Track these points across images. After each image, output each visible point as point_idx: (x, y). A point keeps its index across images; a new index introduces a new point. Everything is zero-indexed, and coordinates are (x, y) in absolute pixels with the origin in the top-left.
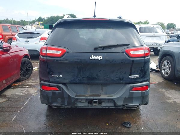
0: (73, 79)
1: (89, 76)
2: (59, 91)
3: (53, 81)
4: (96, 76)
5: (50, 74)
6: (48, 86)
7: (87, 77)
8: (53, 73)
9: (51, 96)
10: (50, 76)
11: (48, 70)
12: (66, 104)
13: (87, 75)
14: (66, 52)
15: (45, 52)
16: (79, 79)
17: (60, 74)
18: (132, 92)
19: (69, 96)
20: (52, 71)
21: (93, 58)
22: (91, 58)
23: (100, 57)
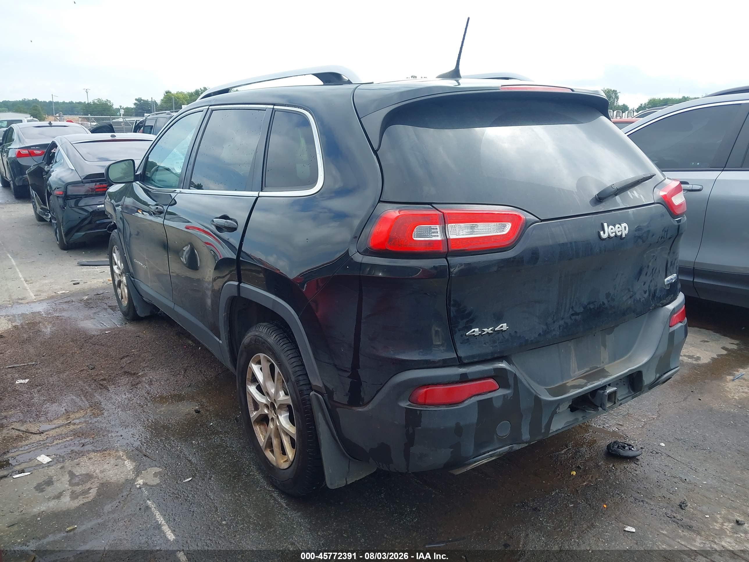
0: (545, 327)
1: (589, 303)
2: (501, 392)
3: (473, 357)
4: (606, 302)
5: (460, 327)
6: (457, 383)
7: (585, 307)
8: (472, 321)
9: (475, 421)
10: (457, 337)
11: (448, 311)
12: (526, 436)
13: (585, 301)
14: (527, 224)
15: (439, 237)
16: (561, 322)
17: (499, 320)
18: (672, 329)
19: (537, 400)
20: (470, 314)
21: (609, 231)
22: (604, 236)
23: (624, 225)
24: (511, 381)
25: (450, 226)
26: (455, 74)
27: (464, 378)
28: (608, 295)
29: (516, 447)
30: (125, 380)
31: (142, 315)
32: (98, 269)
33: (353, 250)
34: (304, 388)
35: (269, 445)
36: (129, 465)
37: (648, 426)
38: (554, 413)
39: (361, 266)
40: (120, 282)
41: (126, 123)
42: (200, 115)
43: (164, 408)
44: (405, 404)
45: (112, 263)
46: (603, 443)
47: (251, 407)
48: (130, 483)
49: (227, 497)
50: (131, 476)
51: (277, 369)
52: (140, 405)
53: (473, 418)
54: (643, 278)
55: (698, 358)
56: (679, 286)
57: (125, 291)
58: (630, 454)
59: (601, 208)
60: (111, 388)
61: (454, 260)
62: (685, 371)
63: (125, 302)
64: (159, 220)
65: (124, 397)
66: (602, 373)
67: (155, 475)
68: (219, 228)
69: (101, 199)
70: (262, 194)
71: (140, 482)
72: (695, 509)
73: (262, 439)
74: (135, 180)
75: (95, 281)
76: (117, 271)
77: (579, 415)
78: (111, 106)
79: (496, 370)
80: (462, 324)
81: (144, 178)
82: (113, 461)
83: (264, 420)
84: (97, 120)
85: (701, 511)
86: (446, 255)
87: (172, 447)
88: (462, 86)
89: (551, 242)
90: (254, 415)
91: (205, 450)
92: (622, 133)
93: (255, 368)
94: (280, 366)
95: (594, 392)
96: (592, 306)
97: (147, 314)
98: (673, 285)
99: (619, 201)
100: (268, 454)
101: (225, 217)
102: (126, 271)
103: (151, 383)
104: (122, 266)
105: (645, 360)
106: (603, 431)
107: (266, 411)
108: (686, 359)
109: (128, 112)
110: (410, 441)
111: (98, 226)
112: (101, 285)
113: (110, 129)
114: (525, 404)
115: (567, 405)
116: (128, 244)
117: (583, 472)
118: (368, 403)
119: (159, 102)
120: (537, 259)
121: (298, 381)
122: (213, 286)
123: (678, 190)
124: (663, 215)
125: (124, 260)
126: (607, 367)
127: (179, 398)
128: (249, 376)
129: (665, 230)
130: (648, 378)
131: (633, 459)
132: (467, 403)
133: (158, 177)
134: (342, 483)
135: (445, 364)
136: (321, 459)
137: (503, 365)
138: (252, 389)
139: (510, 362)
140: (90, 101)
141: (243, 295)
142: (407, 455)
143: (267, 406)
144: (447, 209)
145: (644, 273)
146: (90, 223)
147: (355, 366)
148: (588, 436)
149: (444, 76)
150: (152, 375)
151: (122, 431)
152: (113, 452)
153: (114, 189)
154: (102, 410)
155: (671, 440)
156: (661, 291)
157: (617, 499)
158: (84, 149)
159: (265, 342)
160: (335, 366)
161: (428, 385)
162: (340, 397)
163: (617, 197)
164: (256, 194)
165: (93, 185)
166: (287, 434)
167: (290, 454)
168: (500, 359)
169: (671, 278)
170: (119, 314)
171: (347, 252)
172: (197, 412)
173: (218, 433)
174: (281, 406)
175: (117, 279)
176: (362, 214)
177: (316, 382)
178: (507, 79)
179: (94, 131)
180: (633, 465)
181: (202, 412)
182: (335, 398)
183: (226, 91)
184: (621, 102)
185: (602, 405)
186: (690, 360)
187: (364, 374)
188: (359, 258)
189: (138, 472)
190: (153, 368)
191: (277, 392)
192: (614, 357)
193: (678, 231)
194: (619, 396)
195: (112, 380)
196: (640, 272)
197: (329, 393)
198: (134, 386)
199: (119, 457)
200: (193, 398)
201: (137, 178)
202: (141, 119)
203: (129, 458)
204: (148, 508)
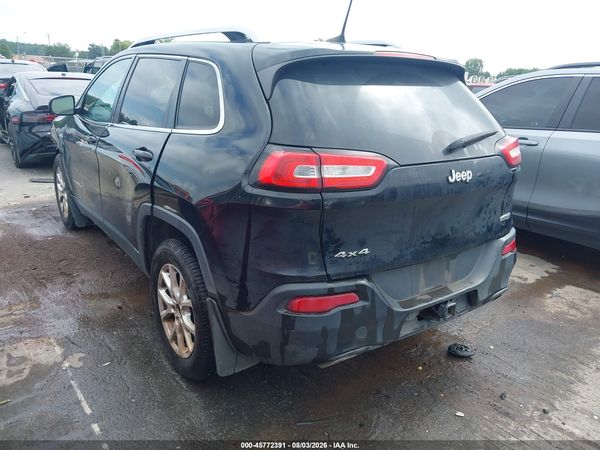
0: (399, 253)
1: (437, 234)
2: (361, 304)
3: (340, 274)
4: (450, 234)
5: (330, 251)
6: (325, 295)
7: (433, 238)
8: (341, 245)
9: (338, 326)
10: (327, 258)
11: (321, 238)
12: (380, 339)
13: (433, 232)
14: (388, 168)
15: (315, 176)
16: (413, 249)
17: (362, 245)
18: (504, 257)
19: (390, 311)
20: (338, 240)
21: (456, 177)
22: (451, 180)
23: (469, 172)
24: (370, 295)
25: (325, 167)
26: (341, 39)
27: (331, 292)
28: (452, 228)
29: (371, 348)
30: (61, 279)
31: (80, 226)
32: (47, 185)
33: (245, 183)
34: (203, 294)
35: (175, 338)
36: (58, 350)
37: (482, 332)
38: (404, 321)
39: (251, 196)
40: (62, 197)
41: (79, 64)
42: (130, 62)
43: (92, 304)
44: (282, 311)
45: (56, 182)
46: (446, 345)
47: (161, 307)
48: (58, 365)
49: (138, 379)
50: (59, 359)
51: (181, 278)
52: (72, 301)
53: (337, 324)
54: (482, 215)
55: (526, 279)
56: (512, 222)
57: (65, 205)
58: (466, 354)
59: (450, 157)
60: (49, 286)
61: (326, 195)
62: (515, 289)
63: (66, 215)
64: (93, 147)
65: (59, 293)
66: (446, 290)
67: (80, 359)
68: (139, 158)
69: (48, 128)
70: (174, 131)
71: (66, 364)
72: (512, 399)
73: (169, 333)
74: (75, 113)
75: (43, 195)
76: (60, 188)
77: (425, 324)
78: (69, 50)
79: (358, 286)
80: (332, 248)
81: (81, 112)
82: (45, 347)
83: (171, 318)
84: (56, 60)
85: (517, 402)
86: (320, 191)
87: (96, 336)
88: (346, 49)
89: (407, 184)
90: (163, 313)
91: (123, 340)
92: (475, 97)
93: (165, 276)
94: (184, 276)
95: (437, 306)
96: (439, 237)
97: (84, 225)
98: (507, 222)
99: (467, 152)
100: (174, 346)
101: (143, 149)
102: (66, 188)
103: (83, 282)
104: (64, 185)
105: (481, 281)
106: (447, 334)
107: (173, 311)
108: (516, 279)
109: (82, 55)
110: (285, 341)
111: (47, 150)
112: (47, 199)
113: (63, 68)
114: (380, 313)
115: (415, 315)
116: (68, 167)
117: (428, 367)
118: (253, 309)
119: (109, 48)
120: (395, 197)
121: (197, 288)
122: (133, 205)
123: (516, 144)
124: (501, 165)
125: (65, 180)
126: (450, 286)
127: (106, 296)
128: (160, 282)
129: (503, 178)
130: (482, 296)
131: (468, 358)
132: (333, 312)
133: (96, 111)
134: (231, 372)
135: (318, 279)
136: (213, 352)
137: (364, 282)
138: (162, 292)
139: (369, 279)
140: (52, 44)
141: (155, 215)
142: (282, 351)
143: (173, 307)
144: (324, 153)
145: (483, 211)
146: (41, 146)
147: (244, 278)
148: (434, 338)
149: (331, 41)
150: (84, 276)
151: (55, 322)
152: (46, 340)
153: (59, 119)
154: (39, 304)
155: (498, 343)
156: (497, 226)
157: (453, 389)
158: (39, 85)
159: (172, 255)
160: (227, 278)
161: (302, 297)
162: (231, 303)
163: (465, 149)
164: (169, 130)
165: (44, 115)
166: (188, 331)
167: (191, 346)
168: (361, 277)
169: (506, 216)
170: (61, 224)
171: (240, 184)
172: (120, 308)
173: (136, 326)
174: (184, 308)
175: (60, 195)
176: (256, 151)
177: (212, 290)
178: (385, 46)
179: (51, 69)
180: (467, 363)
181: (124, 308)
182: (227, 304)
183: (152, 42)
184: (484, 70)
185: (443, 316)
186: (519, 280)
187: (250, 286)
188: (250, 190)
189: (65, 357)
190: (86, 270)
191: (181, 296)
192: (456, 278)
193: (513, 179)
194: (458, 310)
195: (49, 279)
196: (480, 212)
197: (222, 299)
198: (69, 284)
199: (51, 344)
200: (117, 296)
201: (76, 112)
202: (91, 61)
203: (59, 344)
204: (71, 386)
